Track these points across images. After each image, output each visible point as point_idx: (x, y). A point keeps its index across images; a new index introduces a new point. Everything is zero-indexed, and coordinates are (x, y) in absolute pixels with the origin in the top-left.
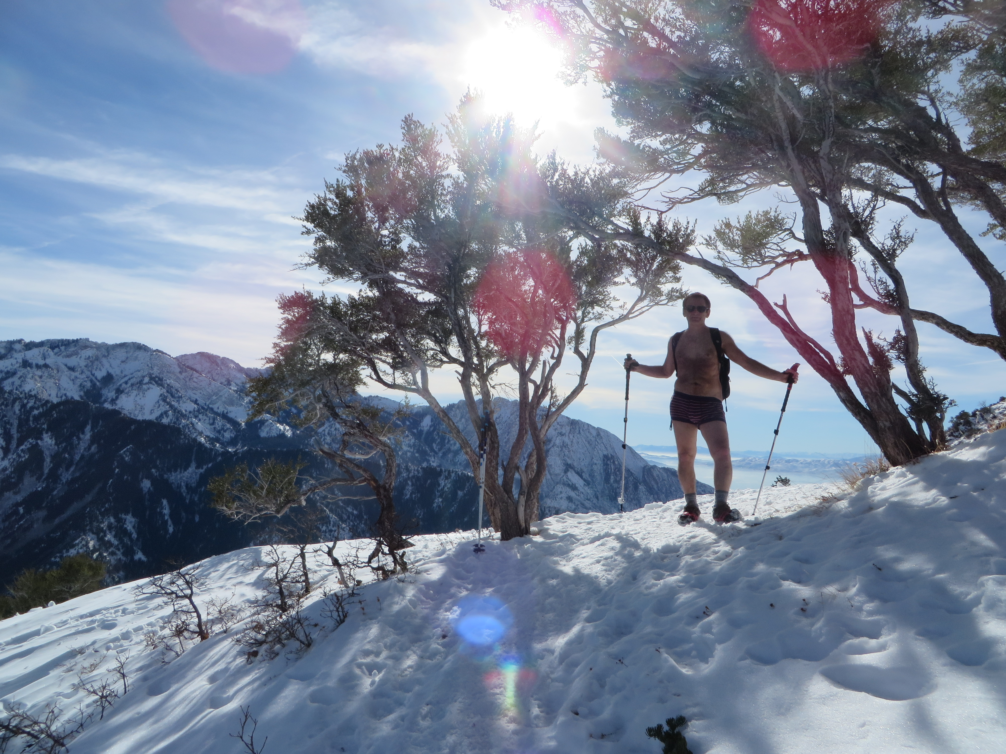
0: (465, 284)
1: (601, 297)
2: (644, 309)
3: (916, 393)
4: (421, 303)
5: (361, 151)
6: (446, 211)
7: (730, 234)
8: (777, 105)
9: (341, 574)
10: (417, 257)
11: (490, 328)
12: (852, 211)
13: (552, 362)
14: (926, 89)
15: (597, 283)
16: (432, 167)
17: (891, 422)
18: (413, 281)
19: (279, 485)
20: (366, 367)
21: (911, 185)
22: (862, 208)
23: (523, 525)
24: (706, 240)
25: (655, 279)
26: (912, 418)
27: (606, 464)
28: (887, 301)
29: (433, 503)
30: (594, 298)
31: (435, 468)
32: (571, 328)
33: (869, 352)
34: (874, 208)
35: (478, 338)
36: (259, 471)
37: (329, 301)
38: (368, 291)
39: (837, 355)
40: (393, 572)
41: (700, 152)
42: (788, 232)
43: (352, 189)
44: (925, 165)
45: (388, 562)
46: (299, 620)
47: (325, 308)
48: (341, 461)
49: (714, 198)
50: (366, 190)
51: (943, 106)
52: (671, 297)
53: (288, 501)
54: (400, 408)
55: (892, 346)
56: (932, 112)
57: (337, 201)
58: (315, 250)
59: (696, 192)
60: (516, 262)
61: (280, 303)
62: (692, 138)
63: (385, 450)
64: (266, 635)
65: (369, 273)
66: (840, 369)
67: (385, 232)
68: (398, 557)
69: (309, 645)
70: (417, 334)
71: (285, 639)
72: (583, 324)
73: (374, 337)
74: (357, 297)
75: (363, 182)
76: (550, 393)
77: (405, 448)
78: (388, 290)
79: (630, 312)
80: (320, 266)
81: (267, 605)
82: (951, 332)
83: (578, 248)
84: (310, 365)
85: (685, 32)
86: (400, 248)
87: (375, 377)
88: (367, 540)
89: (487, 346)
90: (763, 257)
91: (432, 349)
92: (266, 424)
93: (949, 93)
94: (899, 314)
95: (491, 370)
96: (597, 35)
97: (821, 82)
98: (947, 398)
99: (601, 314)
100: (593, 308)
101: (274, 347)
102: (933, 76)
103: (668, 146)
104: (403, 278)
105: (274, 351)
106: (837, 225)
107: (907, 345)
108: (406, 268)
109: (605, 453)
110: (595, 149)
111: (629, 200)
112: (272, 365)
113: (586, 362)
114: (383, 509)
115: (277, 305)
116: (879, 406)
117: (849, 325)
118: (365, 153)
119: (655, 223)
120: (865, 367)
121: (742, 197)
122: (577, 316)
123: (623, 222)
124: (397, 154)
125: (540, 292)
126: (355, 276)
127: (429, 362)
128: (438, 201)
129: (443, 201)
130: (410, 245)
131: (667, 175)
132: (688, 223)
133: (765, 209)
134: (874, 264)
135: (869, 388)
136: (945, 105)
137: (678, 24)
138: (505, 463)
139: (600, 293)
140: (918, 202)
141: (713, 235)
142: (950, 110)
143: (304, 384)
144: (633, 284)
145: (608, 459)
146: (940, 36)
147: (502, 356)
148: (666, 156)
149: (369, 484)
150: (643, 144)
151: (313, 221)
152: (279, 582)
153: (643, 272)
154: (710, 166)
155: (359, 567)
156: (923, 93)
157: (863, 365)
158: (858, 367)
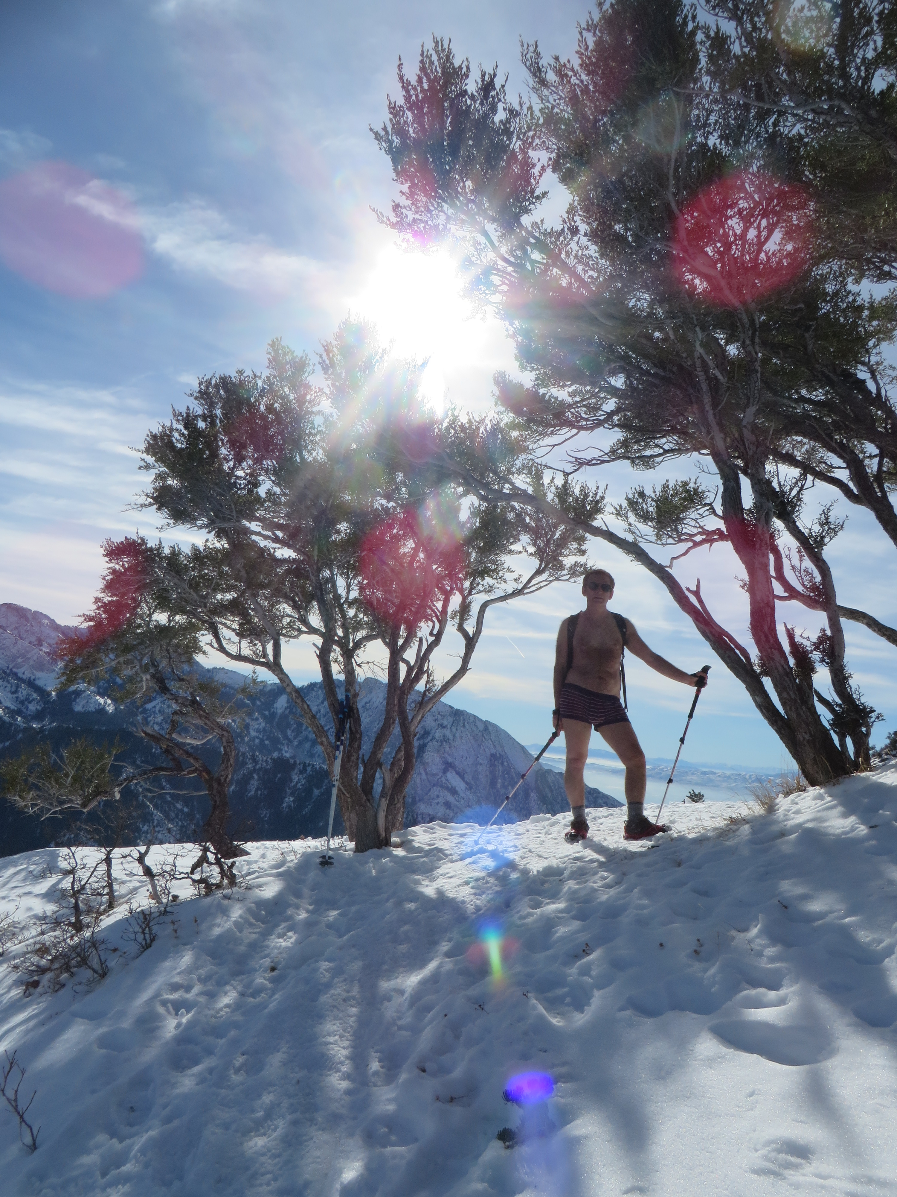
0: (333, 541)
1: (493, 567)
2: (542, 584)
3: (840, 702)
4: (279, 560)
5: (217, 376)
6: (314, 454)
7: (644, 505)
8: (698, 362)
9: (154, 886)
10: (276, 505)
11: (360, 594)
12: (778, 489)
13: (431, 639)
14: (867, 360)
15: (489, 551)
16: (301, 401)
17: (811, 735)
18: (269, 534)
19: (89, 772)
20: (206, 632)
21: (844, 465)
22: (788, 487)
23: (383, 834)
24: (616, 509)
25: (556, 550)
26: (835, 732)
27: (492, 765)
28: (812, 594)
29: (282, 802)
30: (486, 567)
31: (288, 760)
32: (456, 601)
33: (791, 652)
34: (802, 488)
35: (345, 606)
36: (65, 753)
37: (167, 551)
38: (215, 542)
39: (754, 653)
40: (219, 886)
41: (613, 408)
42: (708, 508)
43: (205, 420)
44: (863, 444)
45: (214, 873)
46: (94, 942)
47: (161, 558)
48: (168, 746)
49: (628, 462)
50: (221, 421)
51: (884, 380)
52: (573, 572)
53: (97, 793)
54: (245, 685)
55: (817, 646)
56: (871, 386)
57: (186, 432)
58: (154, 488)
59: (606, 454)
60: (394, 518)
61: (106, 549)
62: (605, 392)
63: (223, 735)
64: (52, 961)
65: (217, 521)
66: (758, 669)
67: (240, 473)
68: (226, 867)
69: (103, 975)
70: (272, 596)
71: (75, 967)
72: (470, 598)
73: (219, 597)
74: (202, 549)
75: (219, 412)
76: (425, 676)
77: (253, 733)
78: (240, 542)
79: (525, 587)
80: (159, 509)
81: (56, 923)
82: (883, 635)
83: (470, 508)
84: (139, 626)
85: (599, 272)
86: (257, 492)
87: (216, 645)
88: (189, 846)
89: (356, 616)
90: (679, 534)
91: (289, 616)
92: (83, 695)
93: (891, 366)
94: (825, 610)
95: (358, 645)
96: (499, 267)
97: (748, 342)
98: (874, 711)
99: (492, 587)
100: (483, 579)
101: (96, 602)
102: (875, 346)
103: (578, 399)
104: (258, 529)
105: (95, 607)
106: (759, 504)
107: (832, 648)
108: (264, 517)
109: (493, 751)
110: (494, 395)
111: (530, 457)
112: (92, 623)
113: (471, 642)
114: (215, 808)
115: (102, 551)
116: (799, 715)
117: (769, 619)
118: (221, 378)
119: (560, 485)
120: (785, 669)
121: (659, 463)
122: (464, 587)
123: (522, 482)
124: (260, 383)
125: (422, 555)
126: (199, 523)
127: (284, 631)
128: (305, 441)
129: (311, 442)
130: (269, 490)
131: (574, 431)
132: (598, 488)
133: (684, 480)
134: (799, 552)
135: (788, 693)
136: (886, 380)
137: (591, 262)
138: (366, 759)
139: (494, 562)
140: (851, 485)
141: (625, 504)
142: (891, 386)
143: (127, 649)
144: (531, 554)
145: (495, 759)
146: (884, 303)
147: (372, 629)
148: (572, 410)
149: (200, 776)
150: (549, 394)
151: (154, 454)
152: (76, 894)
153: (543, 540)
154: (623, 426)
155: (177, 879)
156: (863, 364)
157: (783, 666)
158: (777, 668)
